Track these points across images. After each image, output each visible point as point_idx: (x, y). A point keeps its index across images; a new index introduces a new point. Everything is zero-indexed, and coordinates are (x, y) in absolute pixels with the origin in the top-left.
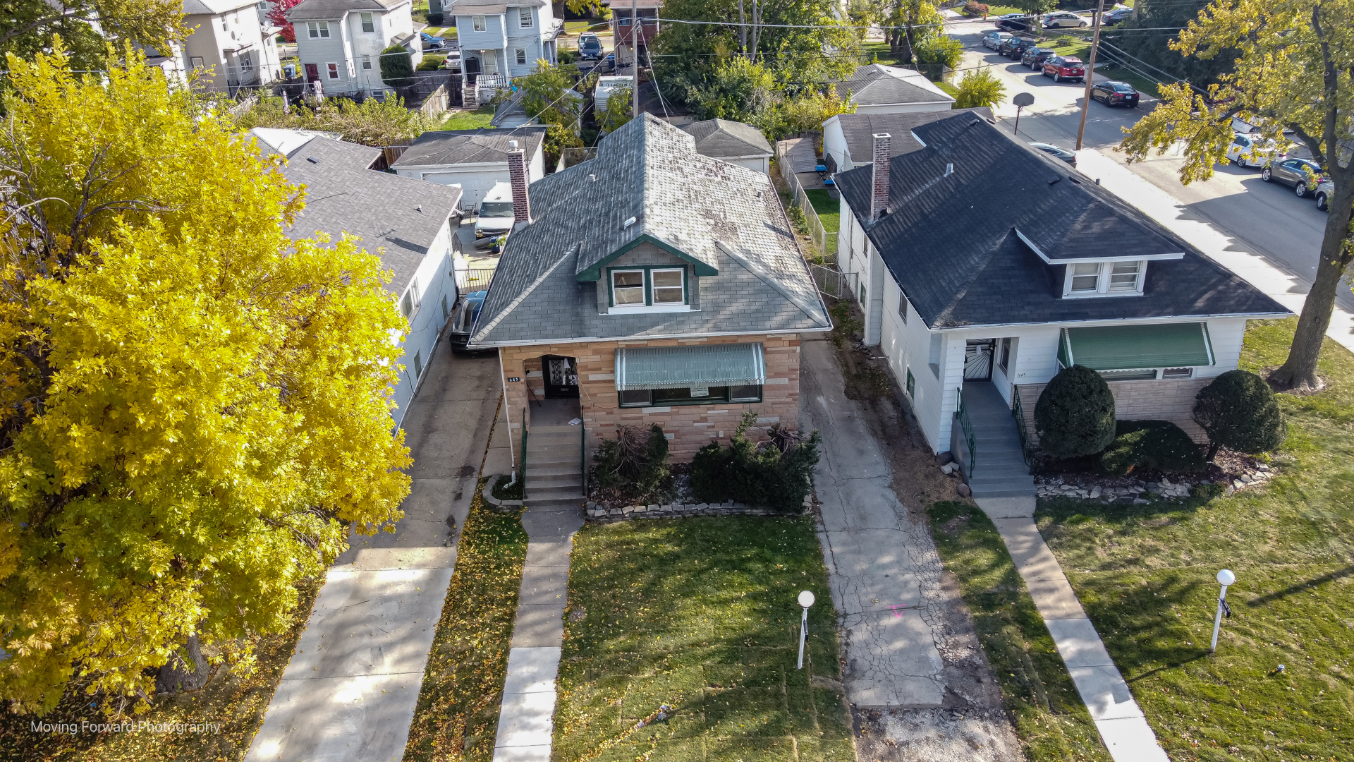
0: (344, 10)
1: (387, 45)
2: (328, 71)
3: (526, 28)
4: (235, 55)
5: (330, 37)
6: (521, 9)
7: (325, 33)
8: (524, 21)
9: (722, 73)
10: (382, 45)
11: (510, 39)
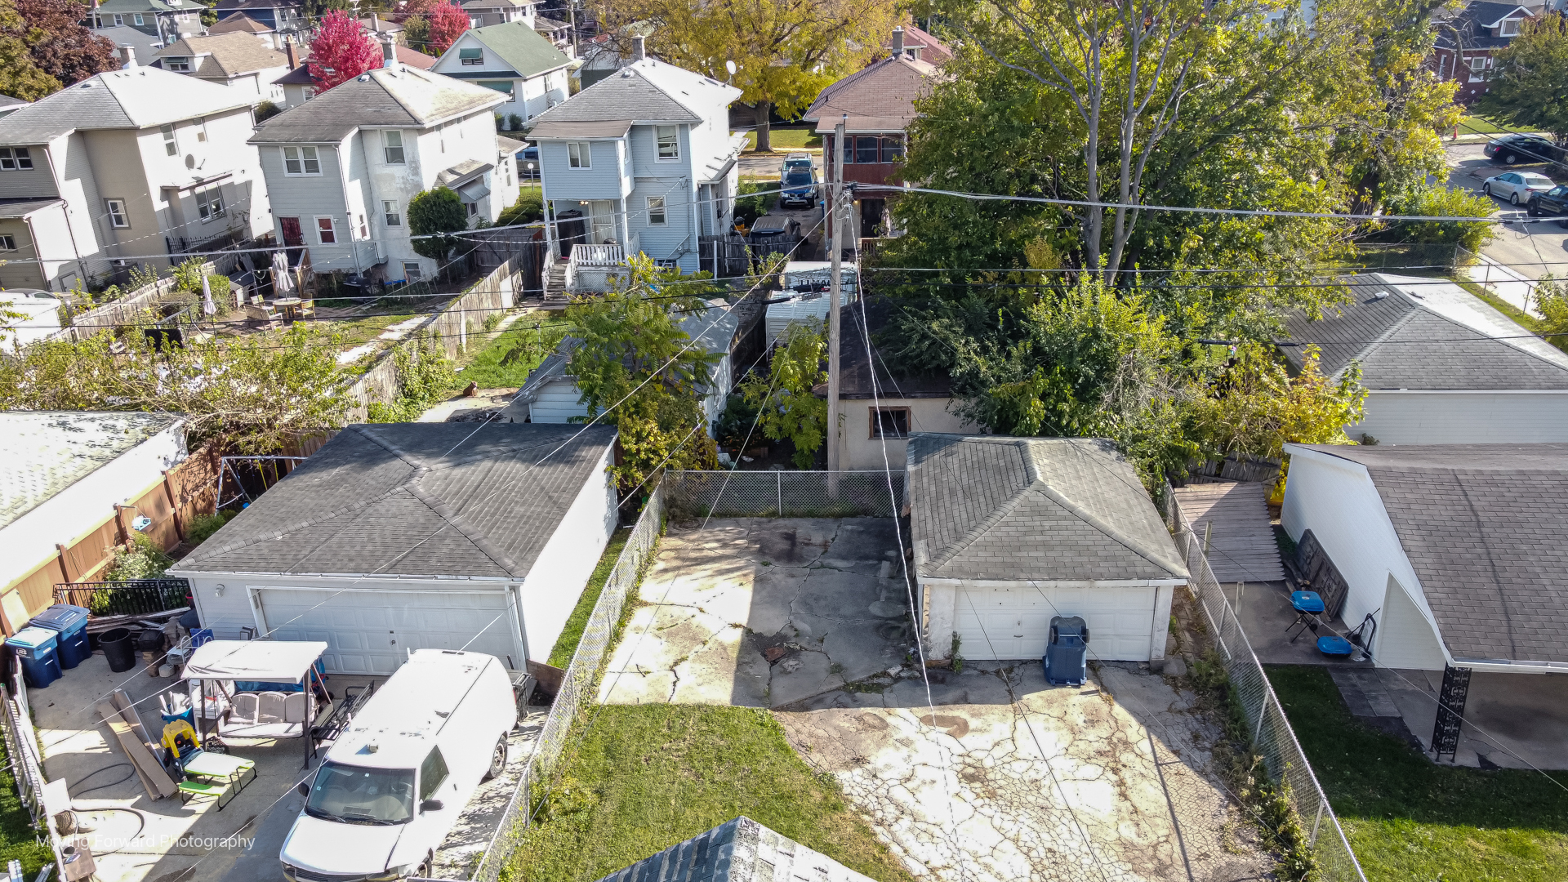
0: (350, 127)
1: (429, 185)
2: (318, 230)
3: (667, 161)
4: (182, 195)
5: (321, 174)
6: (658, 128)
7: (312, 166)
8: (665, 150)
9: (1040, 312)
10: (419, 185)
11: (636, 181)
